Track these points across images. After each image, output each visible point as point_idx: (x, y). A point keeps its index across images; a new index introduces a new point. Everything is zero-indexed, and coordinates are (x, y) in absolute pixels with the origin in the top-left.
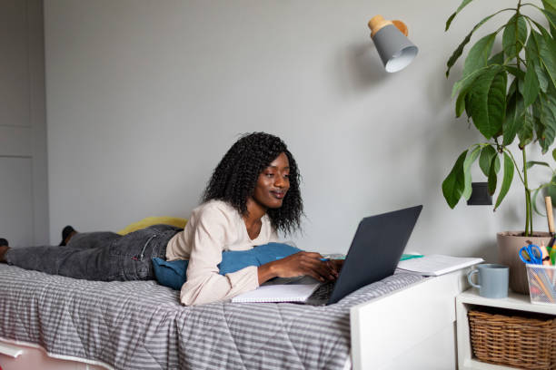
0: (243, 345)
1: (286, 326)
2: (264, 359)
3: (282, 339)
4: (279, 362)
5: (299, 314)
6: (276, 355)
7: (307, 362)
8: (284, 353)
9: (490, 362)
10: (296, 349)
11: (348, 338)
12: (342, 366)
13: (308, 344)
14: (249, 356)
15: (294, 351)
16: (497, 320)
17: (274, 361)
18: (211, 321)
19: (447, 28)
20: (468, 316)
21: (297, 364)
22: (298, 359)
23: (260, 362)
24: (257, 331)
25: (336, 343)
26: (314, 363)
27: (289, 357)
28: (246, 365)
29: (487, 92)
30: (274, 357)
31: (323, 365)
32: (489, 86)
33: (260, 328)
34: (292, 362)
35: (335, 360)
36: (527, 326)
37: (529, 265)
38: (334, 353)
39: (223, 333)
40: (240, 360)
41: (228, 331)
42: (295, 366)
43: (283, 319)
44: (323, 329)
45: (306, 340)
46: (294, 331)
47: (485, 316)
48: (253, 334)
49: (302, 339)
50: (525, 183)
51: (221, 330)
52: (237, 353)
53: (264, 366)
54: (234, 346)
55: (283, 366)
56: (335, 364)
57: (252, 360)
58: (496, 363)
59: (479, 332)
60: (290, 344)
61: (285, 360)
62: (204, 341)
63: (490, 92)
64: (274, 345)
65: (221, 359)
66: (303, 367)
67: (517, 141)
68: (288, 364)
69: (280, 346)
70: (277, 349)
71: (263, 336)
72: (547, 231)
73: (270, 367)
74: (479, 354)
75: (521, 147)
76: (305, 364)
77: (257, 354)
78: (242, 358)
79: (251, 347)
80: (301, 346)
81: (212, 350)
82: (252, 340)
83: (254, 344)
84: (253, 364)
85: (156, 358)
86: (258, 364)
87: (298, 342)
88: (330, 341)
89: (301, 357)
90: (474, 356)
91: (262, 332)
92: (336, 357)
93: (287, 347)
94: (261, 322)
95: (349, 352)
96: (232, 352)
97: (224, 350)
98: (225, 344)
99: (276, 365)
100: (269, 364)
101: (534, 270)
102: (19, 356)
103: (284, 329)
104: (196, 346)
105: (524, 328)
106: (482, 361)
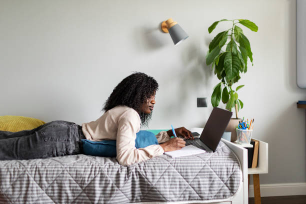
0: (186, 176)
2: (200, 180)
4: (208, 179)
6: (206, 176)
7: (222, 176)
8: (210, 175)
14: (191, 180)
15: (214, 173)
17: (205, 179)
18: (163, 168)
22: (217, 176)
24: (194, 168)
26: (225, 176)
27: (212, 176)
28: (190, 185)
31: (230, 176)
34: (215, 178)
35: (235, 173)
38: (234, 170)
41: (175, 171)
43: (204, 160)
44: (225, 161)
45: (220, 167)
46: (212, 164)
48: (191, 169)
49: (217, 167)
51: (172, 171)
52: (184, 180)
54: (181, 177)
55: (210, 181)
60: (212, 170)
62: (163, 178)
64: (204, 172)
65: (176, 185)
68: (212, 179)
71: (197, 169)
72: (236, 118)
76: (220, 178)
77: (195, 178)
78: (188, 182)
79: (192, 175)
80: (218, 170)
81: (169, 182)
82: (192, 172)
85: (126, 195)
86: (197, 183)
88: (230, 166)
93: (211, 172)
96: (181, 180)
97: (176, 180)
98: (176, 177)
100: (203, 181)
103: (207, 164)
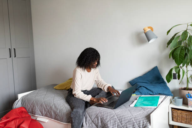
0: (121, 122)
1: (133, 117)
2: (128, 125)
3: (133, 120)
4: (132, 126)
5: (136, 114)
6: (131, 124)
7: (140, 126)
9: (177, 122)
10: (137, 123)
11: (150, 121)
12: (148, 127)
13: (140, 122)
14: (123, 124)
16: (179, 112)
17: (131, 126)
18: (111, 115)
19: (167, 34)
20: (172, 110)
21: (137, 127)
22: (137, 125)
23: (127, 126)
24: (125, 118)
25: (147, 122)
26: (141, 127)
27: (135, 125)
28: (123, 127)
29: (179, 54)
30: (131, 125)
31: (144, 127)
32: (179, 52)
33: (126, 118)
34: (136, 126)
35: (147, 126)
36: (187, 113)
37: (188, 98)
38: (146, 124)
39: (116, 118)
40: (121, 125)
41: (117, 118)
42: (136, 127)
43: (132, 115)
44: (143, 118)
45: (139, 121)
46: (135, 118)
47: (176, 110)
48: (124, 119)
49: (138, 121)
50: (187, 76)
51: (115, 118)
52: (120, 124)
53: (128, 127)
54: (119, 122)
55: (133, 127)
56: (147, 127)
57: (124, 125)
58: (179, 122)
59: (174, 114)
61: (133, 125)
62: (110, 120)
63: (180, 54)
64: (130, 122)
65: (116, 125)
66: (138, 127)
67: (185, 65)
68: (134, 127)
69: (132, 122)
70: (131, 123)
73: (129, 127)
74: (174, 120)
75: (186, 67)
76: (139, 127)
77: (125, 124)
78: (122, 125)
79: (124, 122)
80: (138, 122)
81: (113, 123)
82: (124, 120)
83: (125, 121)
84: (125, 126)
86: (126, 126)
87: (137, 121)
88: (145, 121)
89: (138, 125)
90: (173, 120)
91: (127, 119)
92: (147, 125)
94: (126, 116)
95: (150, 124)
96: (119, 123)
97: (116, 123)
98: (117, 121)
99: (131, 127)
100: (129, 126)
101: (190, 100)
102: (47, 122)
103: (133, 118)
104: (108, 121)
105: (186, 114)
106: (175, 121)
